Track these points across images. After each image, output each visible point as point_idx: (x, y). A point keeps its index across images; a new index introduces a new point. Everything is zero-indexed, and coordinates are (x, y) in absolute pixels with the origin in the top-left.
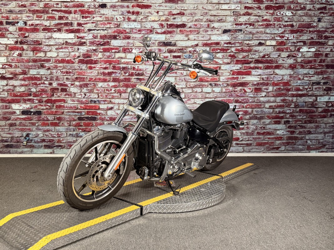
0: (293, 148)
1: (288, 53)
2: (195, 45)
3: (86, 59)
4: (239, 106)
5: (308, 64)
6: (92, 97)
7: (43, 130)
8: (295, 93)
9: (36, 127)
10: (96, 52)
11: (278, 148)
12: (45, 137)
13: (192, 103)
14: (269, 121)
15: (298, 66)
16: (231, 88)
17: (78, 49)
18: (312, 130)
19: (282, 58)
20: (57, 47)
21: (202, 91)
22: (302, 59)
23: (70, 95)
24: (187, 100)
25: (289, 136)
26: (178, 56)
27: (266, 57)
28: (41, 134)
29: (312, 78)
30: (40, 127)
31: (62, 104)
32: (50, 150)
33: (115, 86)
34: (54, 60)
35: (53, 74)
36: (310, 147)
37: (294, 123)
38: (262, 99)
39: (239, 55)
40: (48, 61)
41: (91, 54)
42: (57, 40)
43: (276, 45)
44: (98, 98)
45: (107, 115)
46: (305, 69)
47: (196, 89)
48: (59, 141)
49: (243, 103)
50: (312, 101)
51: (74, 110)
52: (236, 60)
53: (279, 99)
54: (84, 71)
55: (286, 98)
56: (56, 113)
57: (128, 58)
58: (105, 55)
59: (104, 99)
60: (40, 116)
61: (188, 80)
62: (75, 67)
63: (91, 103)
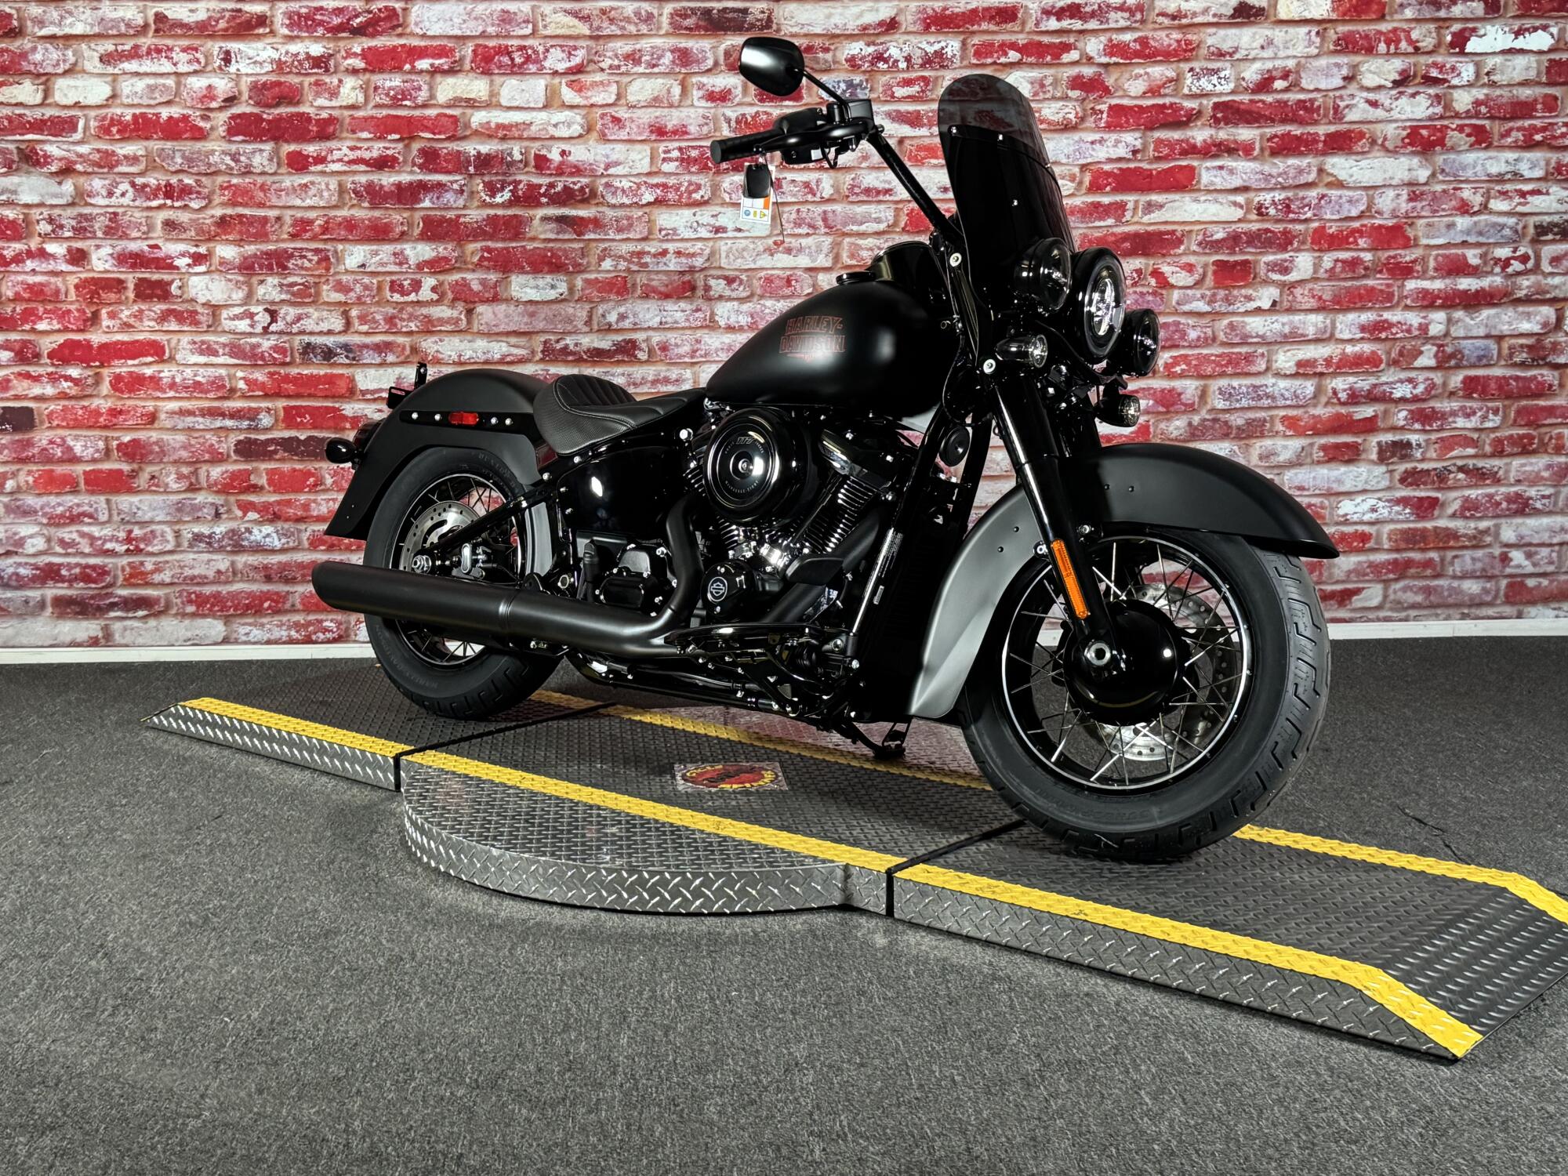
0: (1428, 591)
1: (1398, 64)
2: (881, 24)
3: (269, 114)
5: (1511, 124)
6: (309, 324)
7: (44, 515)
8: (1438, 285)
9: (6, 499)
10: (327, 70)
11: (1344, 597)
12: (60, 555)
14: (1296, 444)
15: (1454, 137)
17: (227, 59)
18: (1532, 492)
19: (1368, 89)
20: (108, 46)
22: (1480, 94)
23: (188, 317)
25: (1405, 526)
27: (1279, 84)
28: (33, 537)
29: (1537, 203)
30: (31, 501)
31: (148, 371)
32: (90, 628)
33: (436, 266)
34: (93, 124)
35: (89, 200)
36: (1522, 585)
37: (1434, 455)
38: (1255, 324)
39: (1127, 76)
40: (62, 126)
41: (301, 84)
42: (107, 11)
43: (1334, 16)
44: (345, 332)
46: (1491, 153)
48: (137, 576)
50: (1537, 329)
51: (216, 404)
52: (1111, 108)
53: (1348, 323)
54: (260, 180)
55: (1387, 315)
56: (115, 420)
57: (504, 103)
58: (376, 88)
59: (378, 339)
60: (26, 437)
61: (845, 224)
62: (212, 160)
63: (306, 362)
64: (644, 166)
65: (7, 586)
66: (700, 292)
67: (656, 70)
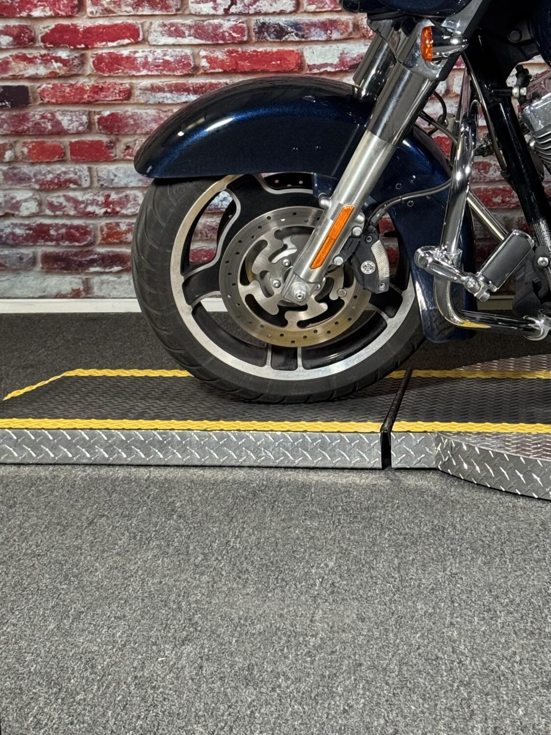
6: (264, 5)
7: (37, 182)
9: (5, 168)
12: (50, 217)
23: (159, 2)
28: (27, 201)
30: (26, 169)
31: (125, 52)
32: (70, 281)
44: (295, 12)
48: (112, 236)
51: (181, 81)
56: (96, 96)
59: (324, 17)
60: (22, 112)
63: (261, 41)
65: (5, 244)
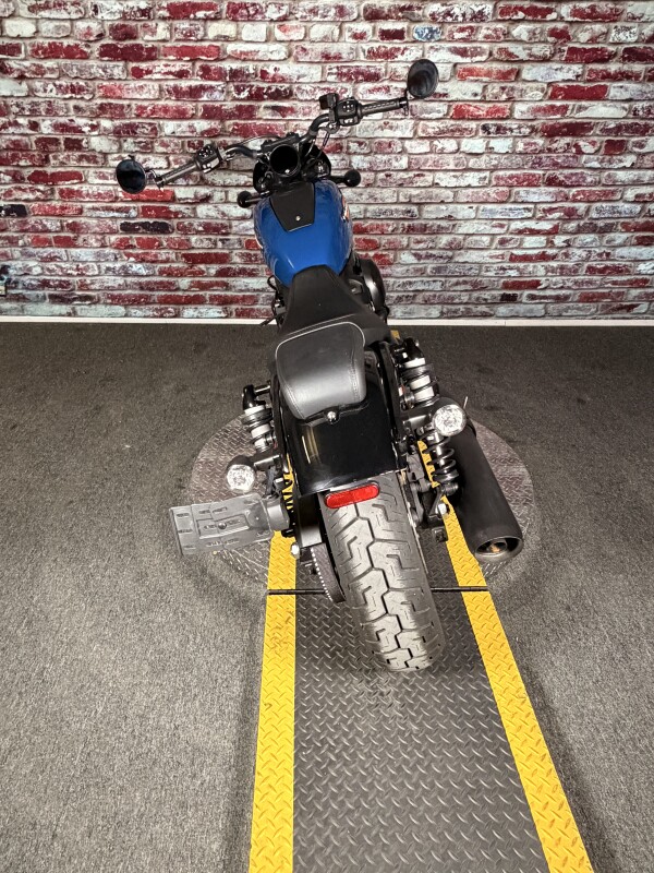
3: (121, 44)
4: (557, 194)
6: (150, 164)
7: (39, 257)
9: (20, 249)
10: (149, 18)
11: (632, 307)
12: (49, 275)
13: (427, 184)
14: (625, 236)
16: (540, 141)
17: (96, 11)
21: (458, 149)
23: (92, 159)
24: (415, 176)
26: (397, 31)
28: (36, 267)
30: (31, 250)
31: (76, 188)
32: (65, 308)
33: (210, 133)
34: (29, 48)
35: (36, 94)
38: (622, 176)
39: (581, 29)
40: (13, 50)
41: (136, 26)
44: (167, 168)
45: (196, 217)
47: (442, 141)
48: (83, 286)
49: (567, 186)
51: (109, 204)
52: (569, 49)
54: (118, 83)
56: (63, 211)
57: (244, 39)
58: (176, 29)
60: (24, 219)
61: (422, 113)
62: (93, 71)
63: (151, 184)
64: (318, 77)
65: (28, 289)
66: (345, 150)
67: (326, 19)
